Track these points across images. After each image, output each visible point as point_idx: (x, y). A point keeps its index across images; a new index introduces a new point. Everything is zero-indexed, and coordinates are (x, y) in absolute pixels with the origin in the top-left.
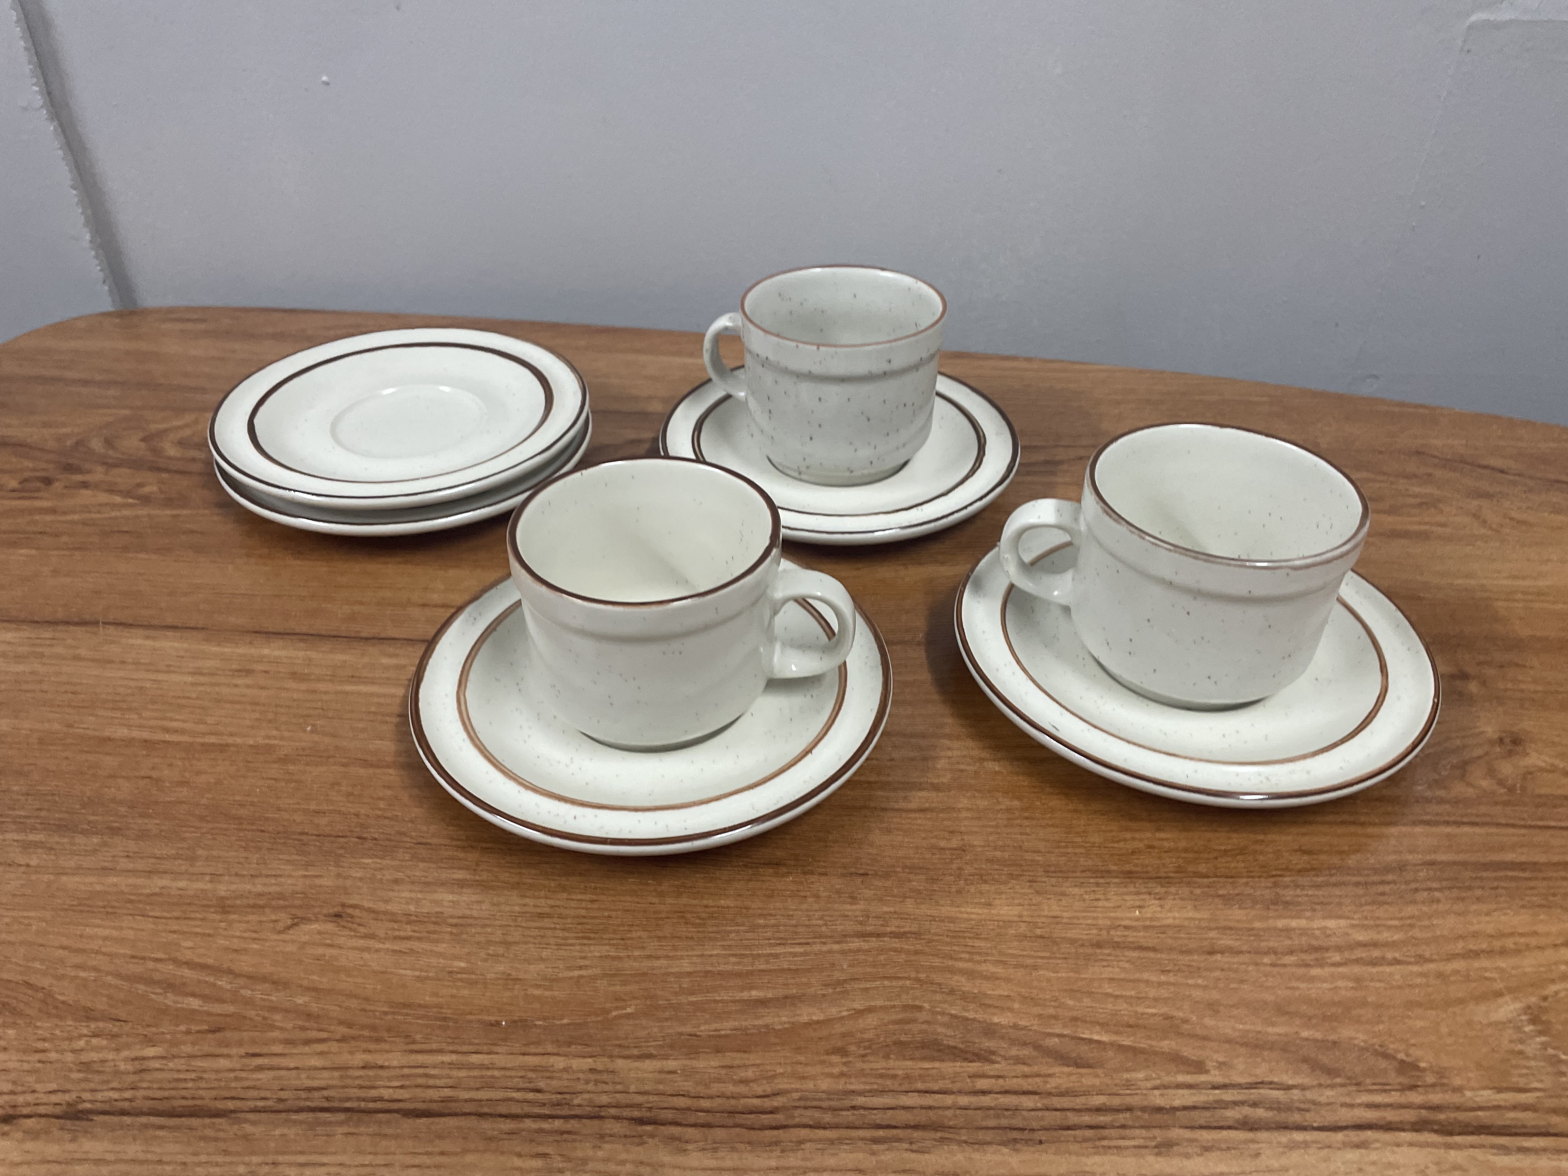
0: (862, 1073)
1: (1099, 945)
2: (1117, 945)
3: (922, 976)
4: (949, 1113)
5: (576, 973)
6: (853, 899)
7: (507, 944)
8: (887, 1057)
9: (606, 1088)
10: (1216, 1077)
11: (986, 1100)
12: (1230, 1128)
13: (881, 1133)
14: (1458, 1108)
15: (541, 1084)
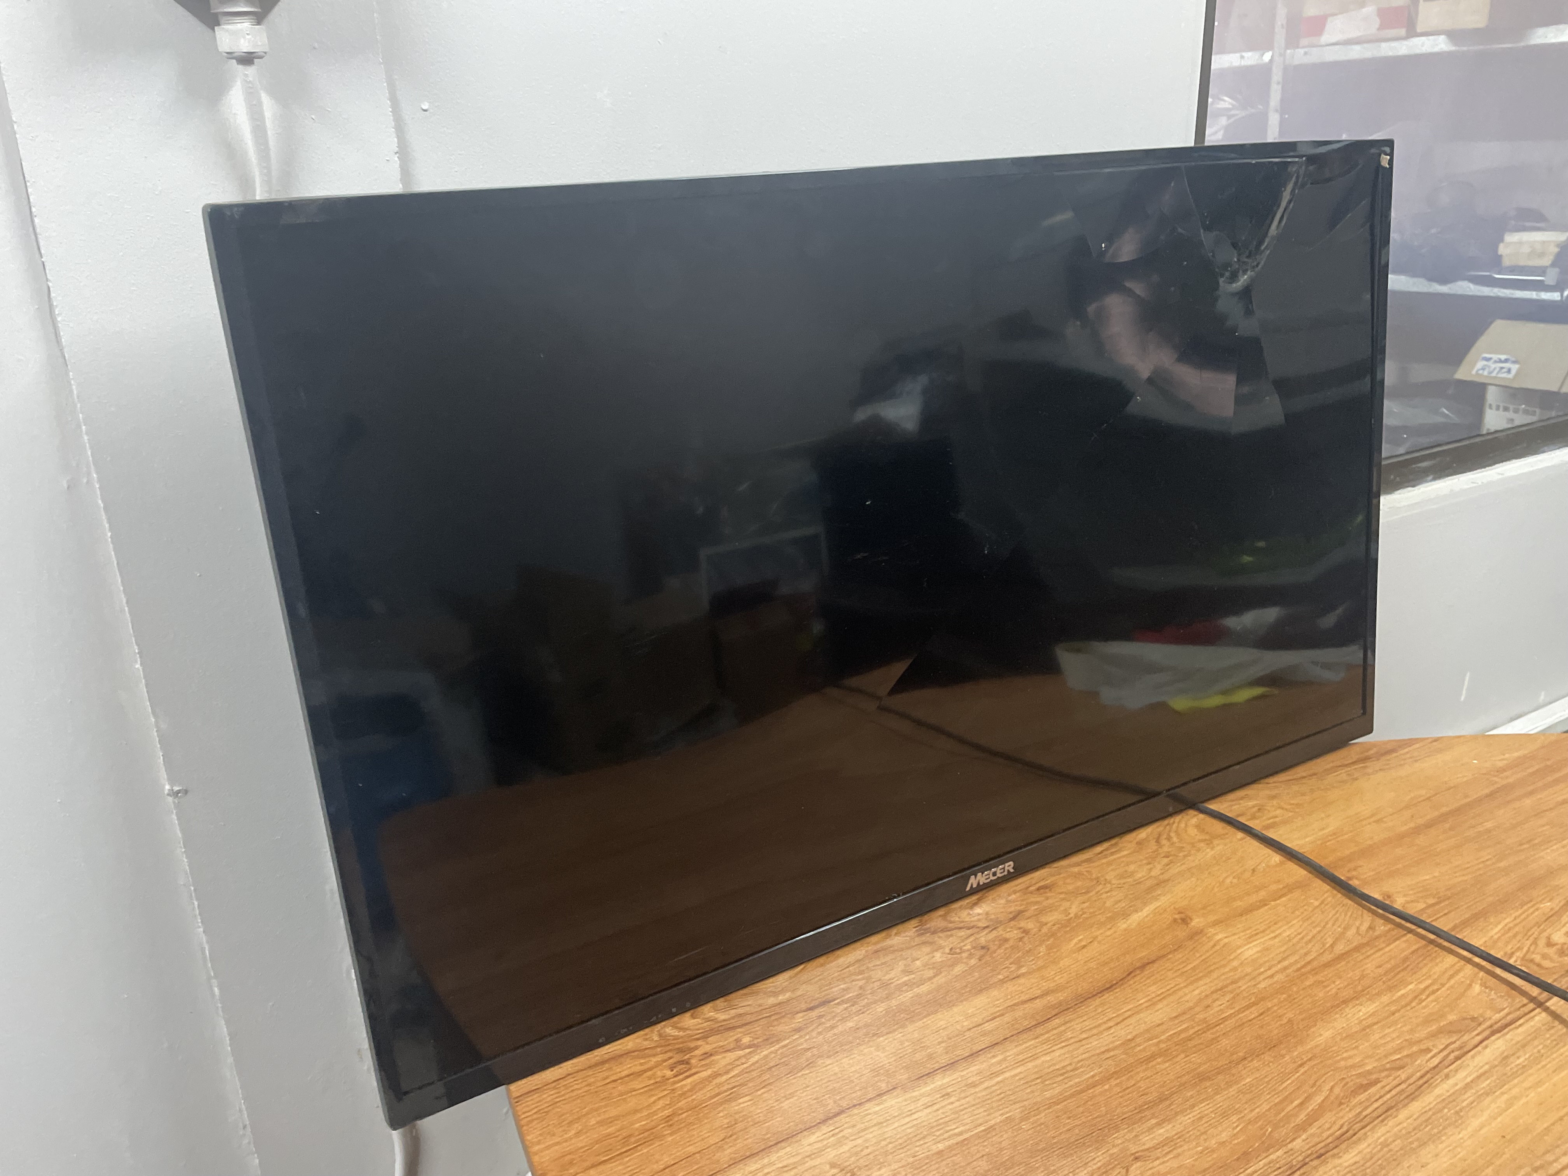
0: (1355, 1106)
1: (1364, 1030)
2: (1368, 1027)
3: (1332, 1068)
4: (1389, 1102)
5: (1238, 1129)
6: (1283, 1056)
7: (1205, 1133)
8: (1354, 1097)
9: (1297, 1154)
10: (1435, 1051)
11: (1393, 1092)
12: (1454, 1062)
13: (1380, 1119)
14: (1496, 1023)
15: (1278, 1166)
